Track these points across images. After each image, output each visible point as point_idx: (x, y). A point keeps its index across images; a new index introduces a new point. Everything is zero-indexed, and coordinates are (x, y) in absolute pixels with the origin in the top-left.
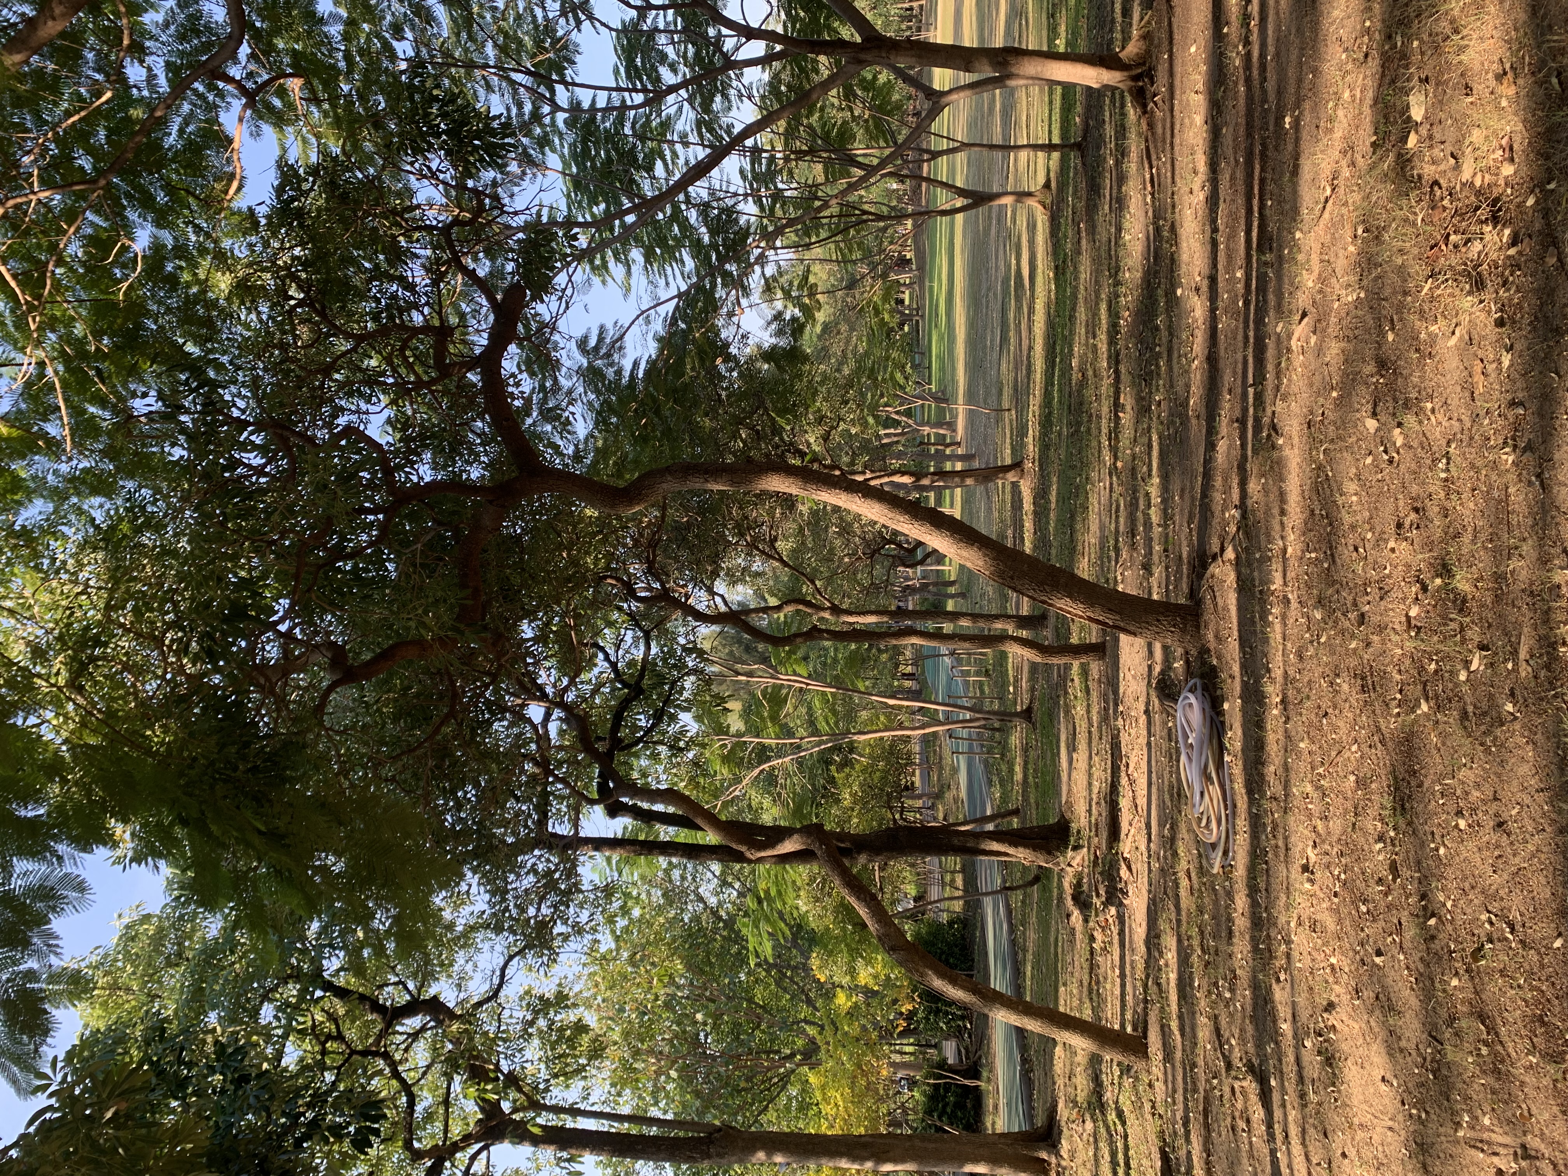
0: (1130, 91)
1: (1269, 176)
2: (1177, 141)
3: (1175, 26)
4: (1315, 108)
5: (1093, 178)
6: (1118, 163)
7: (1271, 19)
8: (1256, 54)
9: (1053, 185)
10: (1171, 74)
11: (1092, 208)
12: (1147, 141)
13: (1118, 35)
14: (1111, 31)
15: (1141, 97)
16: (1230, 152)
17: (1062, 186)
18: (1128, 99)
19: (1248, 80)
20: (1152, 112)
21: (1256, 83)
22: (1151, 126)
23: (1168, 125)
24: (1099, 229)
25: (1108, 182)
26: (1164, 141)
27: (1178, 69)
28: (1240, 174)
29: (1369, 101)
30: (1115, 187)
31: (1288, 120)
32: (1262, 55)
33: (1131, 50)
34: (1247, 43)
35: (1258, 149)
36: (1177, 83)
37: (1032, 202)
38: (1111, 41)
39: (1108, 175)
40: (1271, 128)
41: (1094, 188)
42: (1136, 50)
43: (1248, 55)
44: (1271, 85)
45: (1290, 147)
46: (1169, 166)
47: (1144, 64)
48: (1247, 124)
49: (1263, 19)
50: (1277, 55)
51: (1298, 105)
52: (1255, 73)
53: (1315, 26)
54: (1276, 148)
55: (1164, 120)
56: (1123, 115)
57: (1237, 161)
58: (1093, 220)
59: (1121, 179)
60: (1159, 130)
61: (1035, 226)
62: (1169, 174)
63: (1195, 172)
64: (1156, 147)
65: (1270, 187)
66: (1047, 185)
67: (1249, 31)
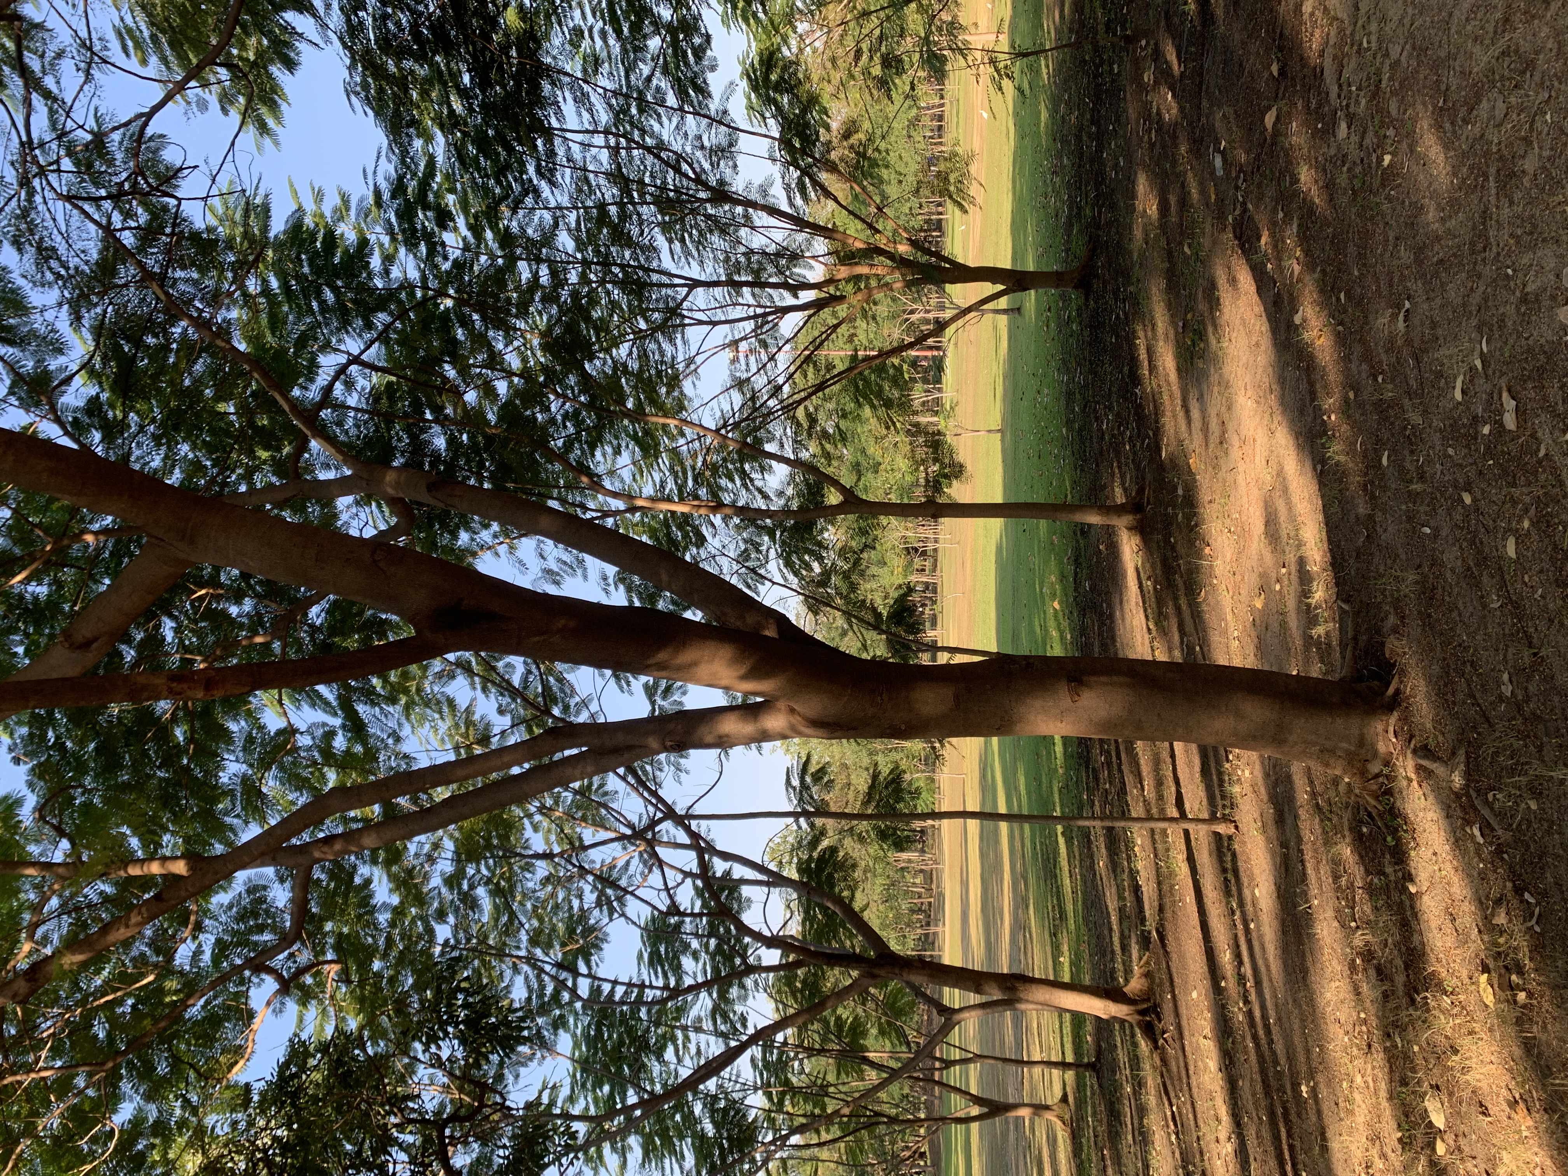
0: (1139, 1024)
1: (1297, 1144)
2: (1194, 1083)
3: (1174, 970)
4: (1329, 1082)
5: (1112, 1104)
6: (1136, 1093)
7: (1266, 984)
8: (1257, 1013)
9: (1071, 1099)
10: (1177, 1015)
11: (1114, 1136)
12: (1162, 1076)
13: (1119, 966)
14: (1113, 960)
15: (1150, 1031)
16: (1251, 1107)
17: (1081, 1103)
18: (1138, 1031)
19: (1255, 1037)
20: (1163, 1048)
21: (1263, 1041)
22: (1164, 1061)
23: (1182, 1064)
24: (1124, 1160)
25: (1128, 1110)
26: (1180, 1079)
27: (1183, 1011)
28: (1266, 1134)
29: (1383, 1094)
30: (1135, 1117)
31: (1304, 1088)
32: (1265, 1017)
33: (1135, 985)
34: (1246, 1002)
35: (1279, 1111)
36: (1184, 1023)
37: (1050, 1116)
38: (1113, 971)
39: (1126, 1102)
40: (1289, 1092)
41: (1114, 1114)
42: (1139, 986)
43: (1250, 1014)
44: (1279, 1047)
45: (1314, 1118)
46: (1189, 1106)
47: (1148, 1000)
48: (1263, 1081)
49: (1258, 983)
50: (1279, 1019)
51: (1311, 1074)
52: (1261, 1033)
53: (1311, 1001)
54: (1299, 1115)
55: (1177, 1059)
56: (1135, 1045)
57: (1260, 1119)
58: (1117, 1149)
59: (1142, 1111)
60: (1174, 1069)
61: (1055, 1140)
62: (1191, 1116)
63: (1218, 1120)
64: (1173, 1084)
65: (1301, 1157)
66: (1064, 1099)
67: (1246, 991)
